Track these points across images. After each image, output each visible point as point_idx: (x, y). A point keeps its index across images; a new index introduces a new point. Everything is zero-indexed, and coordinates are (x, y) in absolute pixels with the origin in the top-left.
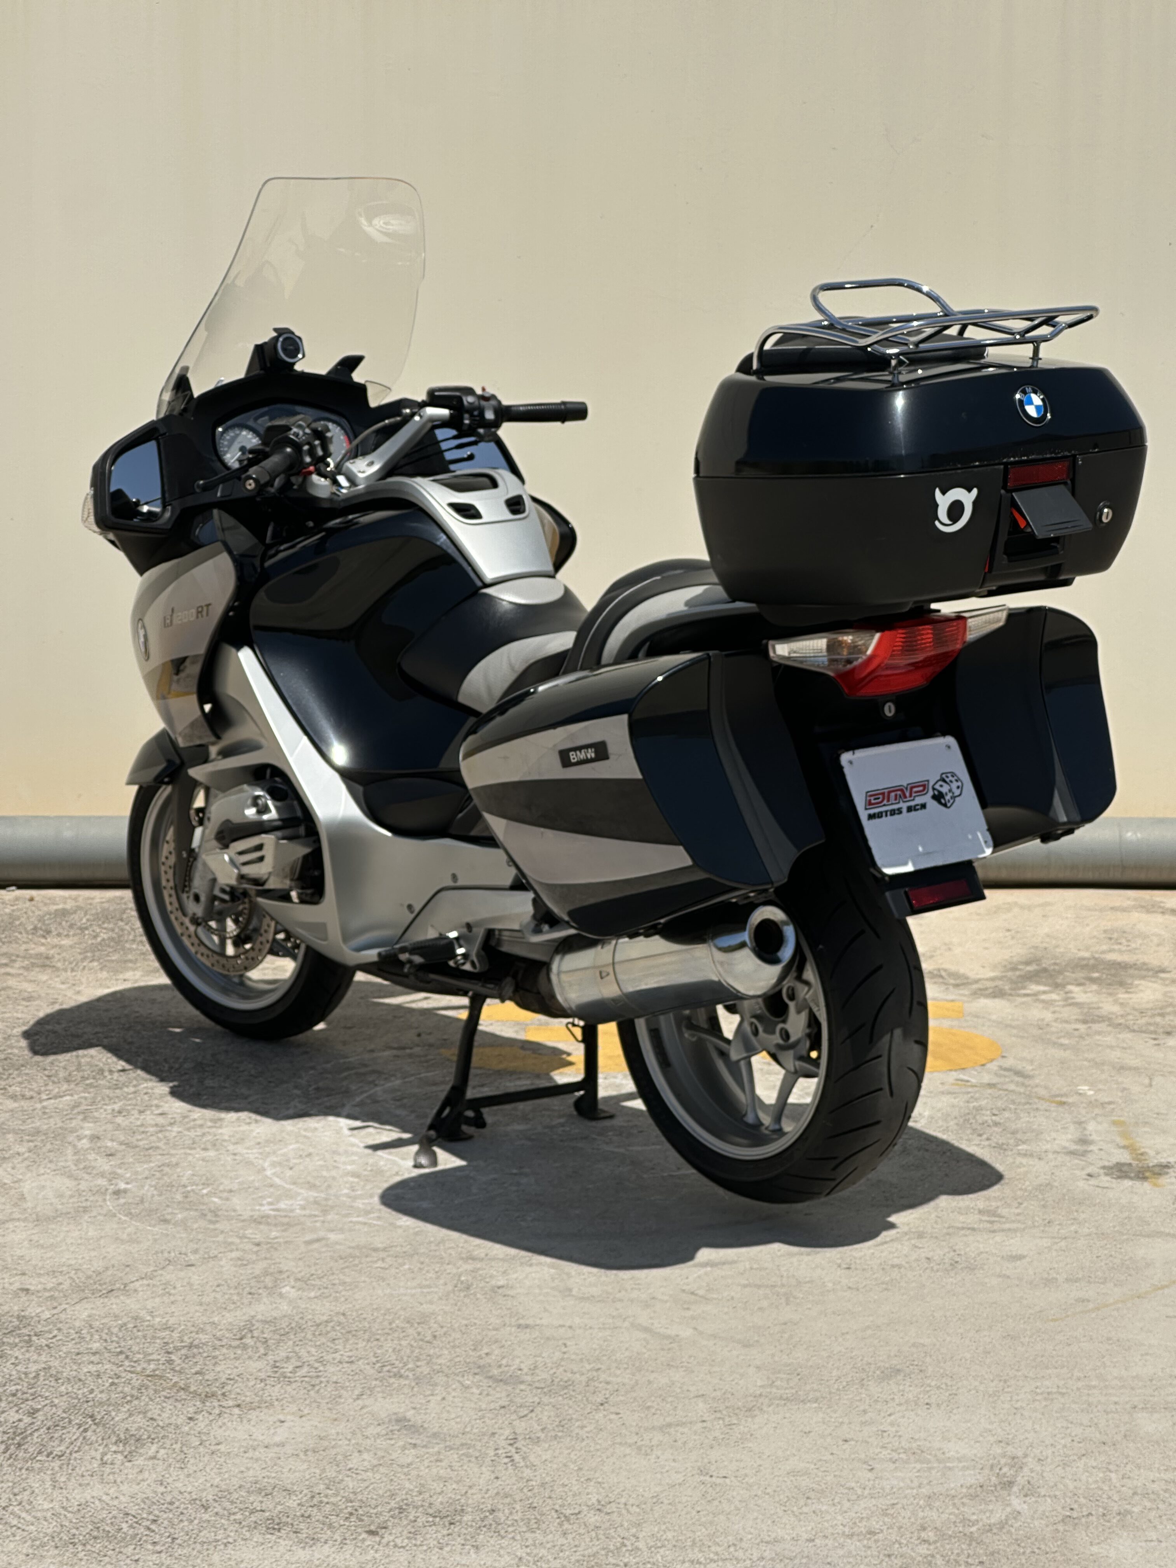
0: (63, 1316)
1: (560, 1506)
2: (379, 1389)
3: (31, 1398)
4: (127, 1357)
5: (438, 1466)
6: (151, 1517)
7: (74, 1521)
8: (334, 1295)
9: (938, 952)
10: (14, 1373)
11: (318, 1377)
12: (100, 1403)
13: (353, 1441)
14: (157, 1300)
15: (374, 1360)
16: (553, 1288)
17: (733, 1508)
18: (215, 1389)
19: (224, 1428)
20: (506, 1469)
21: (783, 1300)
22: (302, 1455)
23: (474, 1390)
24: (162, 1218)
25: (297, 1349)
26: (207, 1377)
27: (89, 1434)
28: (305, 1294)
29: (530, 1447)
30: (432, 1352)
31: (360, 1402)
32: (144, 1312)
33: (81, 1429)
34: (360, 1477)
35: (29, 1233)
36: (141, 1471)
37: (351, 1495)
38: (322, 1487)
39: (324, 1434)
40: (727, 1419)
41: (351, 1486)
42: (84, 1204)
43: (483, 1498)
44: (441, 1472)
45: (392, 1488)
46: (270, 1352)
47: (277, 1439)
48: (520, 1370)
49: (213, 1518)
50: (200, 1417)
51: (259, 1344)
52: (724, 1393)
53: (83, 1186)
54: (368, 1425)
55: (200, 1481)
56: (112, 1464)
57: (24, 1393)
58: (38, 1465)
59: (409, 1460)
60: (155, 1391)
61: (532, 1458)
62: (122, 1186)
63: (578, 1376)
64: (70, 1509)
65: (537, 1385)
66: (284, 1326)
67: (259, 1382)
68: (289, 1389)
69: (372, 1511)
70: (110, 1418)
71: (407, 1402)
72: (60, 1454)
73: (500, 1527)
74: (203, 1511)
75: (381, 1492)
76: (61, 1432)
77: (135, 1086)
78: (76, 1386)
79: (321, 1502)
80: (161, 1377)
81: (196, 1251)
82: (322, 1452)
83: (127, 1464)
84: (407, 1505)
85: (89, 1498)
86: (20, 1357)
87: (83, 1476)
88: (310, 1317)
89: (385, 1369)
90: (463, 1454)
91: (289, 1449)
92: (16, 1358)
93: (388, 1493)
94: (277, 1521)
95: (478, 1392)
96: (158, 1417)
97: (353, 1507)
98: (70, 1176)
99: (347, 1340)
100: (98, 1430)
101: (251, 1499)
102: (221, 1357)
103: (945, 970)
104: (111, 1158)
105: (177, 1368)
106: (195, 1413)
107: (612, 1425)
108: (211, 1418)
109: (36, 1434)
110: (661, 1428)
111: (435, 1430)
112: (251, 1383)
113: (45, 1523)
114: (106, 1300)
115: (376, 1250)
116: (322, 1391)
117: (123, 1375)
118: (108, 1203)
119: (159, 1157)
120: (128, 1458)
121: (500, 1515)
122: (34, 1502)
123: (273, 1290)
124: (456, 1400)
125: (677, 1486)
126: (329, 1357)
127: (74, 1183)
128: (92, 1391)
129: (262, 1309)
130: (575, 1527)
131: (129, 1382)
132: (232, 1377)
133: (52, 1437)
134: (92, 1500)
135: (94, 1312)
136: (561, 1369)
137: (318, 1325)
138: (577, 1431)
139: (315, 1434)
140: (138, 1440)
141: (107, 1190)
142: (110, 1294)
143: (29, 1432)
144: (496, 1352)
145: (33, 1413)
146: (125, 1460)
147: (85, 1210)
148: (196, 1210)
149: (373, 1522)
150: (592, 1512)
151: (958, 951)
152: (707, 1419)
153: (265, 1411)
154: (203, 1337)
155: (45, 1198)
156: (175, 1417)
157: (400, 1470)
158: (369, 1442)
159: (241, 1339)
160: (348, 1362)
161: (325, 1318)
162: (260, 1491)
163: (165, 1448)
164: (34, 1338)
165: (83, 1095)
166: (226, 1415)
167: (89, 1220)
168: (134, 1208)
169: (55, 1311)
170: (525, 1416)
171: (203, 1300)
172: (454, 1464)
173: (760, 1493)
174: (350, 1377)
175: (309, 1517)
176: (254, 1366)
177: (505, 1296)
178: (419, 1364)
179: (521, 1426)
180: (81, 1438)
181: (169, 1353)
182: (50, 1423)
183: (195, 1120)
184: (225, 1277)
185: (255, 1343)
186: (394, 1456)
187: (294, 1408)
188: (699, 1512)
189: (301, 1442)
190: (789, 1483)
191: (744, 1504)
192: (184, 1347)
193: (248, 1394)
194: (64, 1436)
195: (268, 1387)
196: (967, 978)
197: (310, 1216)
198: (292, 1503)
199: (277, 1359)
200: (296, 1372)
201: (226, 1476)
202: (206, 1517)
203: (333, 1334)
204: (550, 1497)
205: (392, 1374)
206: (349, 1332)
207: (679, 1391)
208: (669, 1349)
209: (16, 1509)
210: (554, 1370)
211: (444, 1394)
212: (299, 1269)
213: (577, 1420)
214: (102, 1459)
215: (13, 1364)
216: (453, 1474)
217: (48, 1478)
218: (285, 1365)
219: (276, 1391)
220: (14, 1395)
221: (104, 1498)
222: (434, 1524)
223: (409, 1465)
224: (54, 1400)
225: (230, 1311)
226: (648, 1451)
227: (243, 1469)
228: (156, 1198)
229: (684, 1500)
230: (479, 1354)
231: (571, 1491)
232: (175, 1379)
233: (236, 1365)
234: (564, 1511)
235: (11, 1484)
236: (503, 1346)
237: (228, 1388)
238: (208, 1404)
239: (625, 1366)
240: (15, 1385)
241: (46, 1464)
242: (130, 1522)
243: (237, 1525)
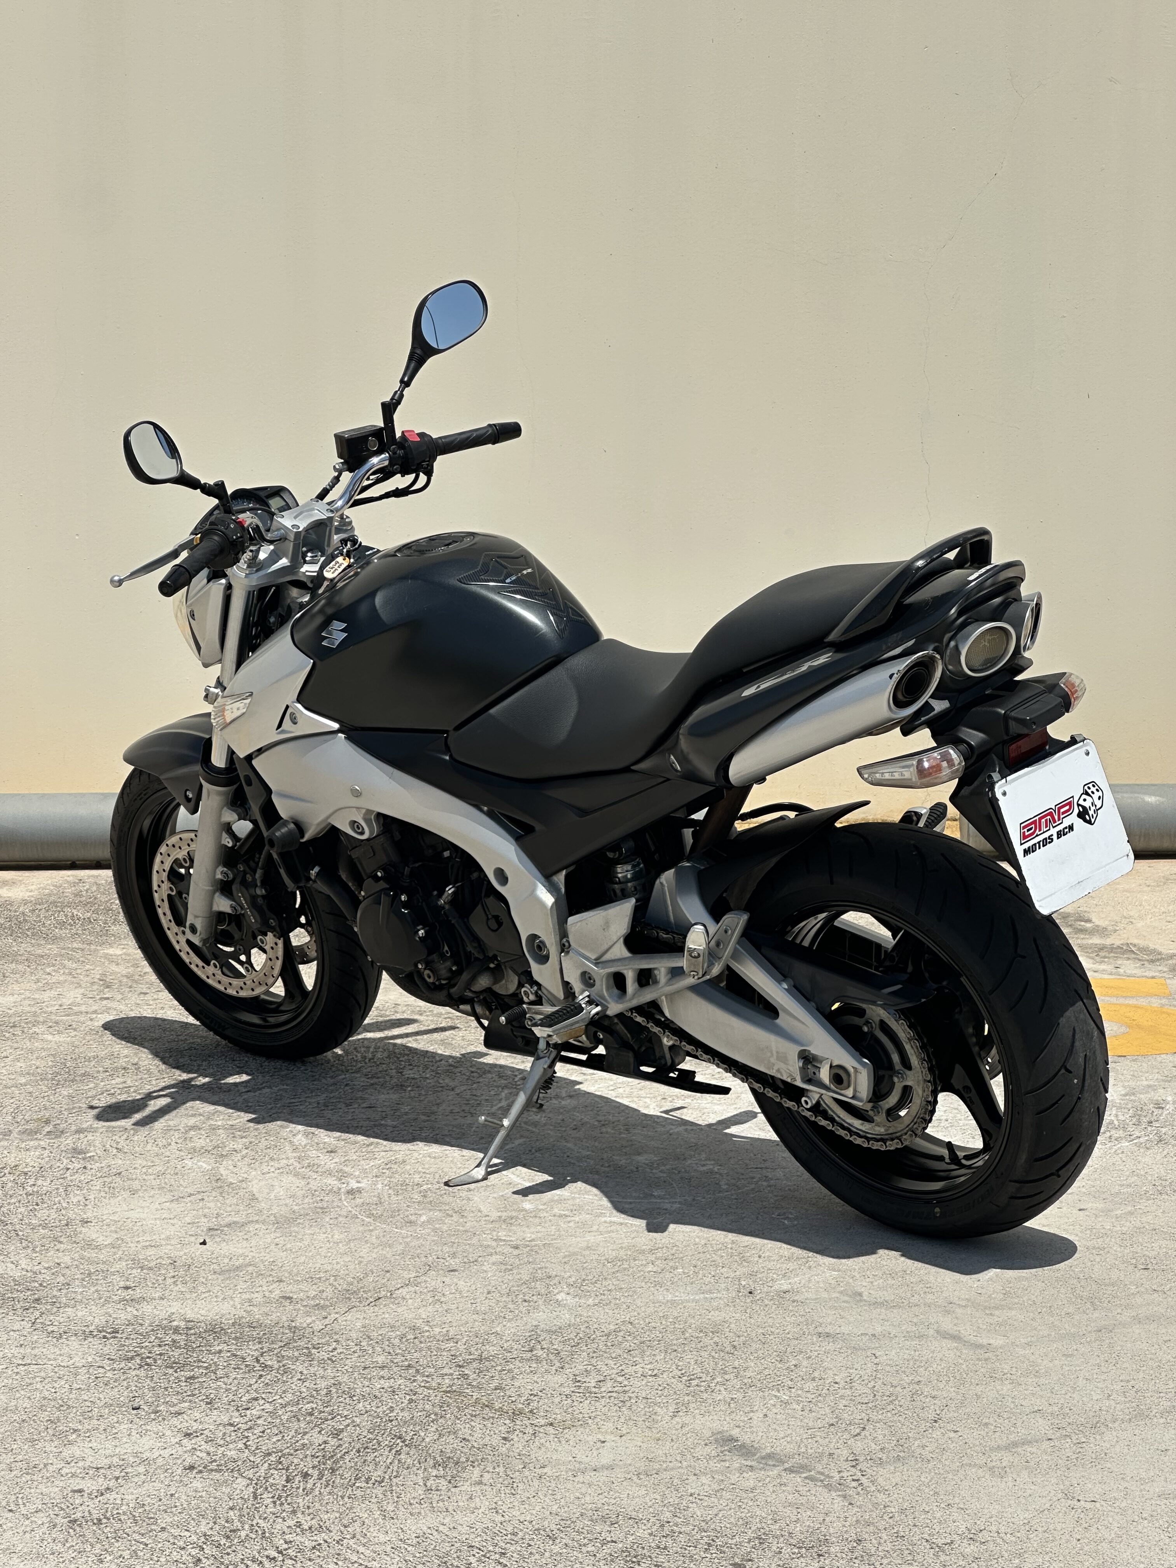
0: (336, 1326)
1: (929, 1535)
2: (694, 1405)
3: (330, 1417)
4: (417, 1371)
5: (784, 1491)
6: (497, 1550)
7: (418, 1555)
8: (613, 1301)
9: (1121, 926)
10: (304, 1390)
11: (625, 1392)
12: (405, 1422)
13: (685, 1464)
14: (430, 1309)
15: (679, 1373)
16: (841, 1292)
17: (1113, 1535)
18: (521, 1406)
19: (543, 1449)
20: (858, 1494)
21: (1088, 1305)
22: (635, 1478)
23: (795, 1406)
24: (406, 1219)
25: (594, 1361)
26: (508, 1393)
27: (402, 1456)
28: (583, 1301)
29: (875, 1469)
30: (736, 1364)
31: (677, 1419)
32: (421, 1321)
33: (393, 1451)
34: (705, 1504)
35: (273, 1236)
36: (471, 1498)
37: (703, 1524)
38: (668, 1515)
39: (653, 1455)
40: (1074, 1438)
41: (699, 1514)
42: (320, 1205)
43: (844, 1526)
44: (790, 1497)
45: (743, 1515)
46: (567, 1366)
47: (605, 1461)
48: (836, 1383)
49: (564, 1551)
50: (514, 1437)
51: (551, 1357)
52: (1062, 1408)
53: (314, 1185)
54: (695, 1446)
55: (537, 1508)
56: (437, 1490)
57: (321, 1412)
58: (359, 1493)
59: (751, 1483)
60: (458, 1407)
61: (880, 1480)
62: (354, 1185)
63: (899, 1389)
64: (409, 1542)
65: (859, 1399)
66: (572, 1336)
67: (564, 1398)
68: (597, 1404)
69: (730, 1541)
70: (420, 1439)
71: (727, 1419)
72: (378, 1479)
73: (872, 1559)
74: (551, 1542)
75: (732, 1520)
76: (373, 1455)
77: (332, 1077)
78: (374, 1404)
79: (673, 1531)
80: (460, 1394)
81: (454, 1255)
82: (655, 1476)
83: (453, 1490)
84: (764, 1534)
85: (425, 1529)
86: (305, 1372)
87: (411, 1504)
88: (596, 1326)
89: (694, 1383)
90: (806, 1478)
91: (619, 1473)
92: (301, 1372)
93: (741, 1522)
94: (633, 1553)
95: (799, 1408)
96: (470, 1438)
97: (709, 1536)
98: (296, 1175)
99: (644, 1351)
100: (412, 1453)
101: (598, 1528)
102: (516, 1371)
103: (1135, 946)
104: (333, 1154)
105: (474, 1383)
106: (508, 1432)
107: (954, 1445)
108: (526, 1437)
109: (347, 1458)
110: (1007, 1448)
111: (768, 1450)
112: (557, 1400)
113: (388, 1559)
114: (376, 1309)
115: (643, 1252)
116: (634, 1407)
117: (420, 1390)
118: (345, 1203)
119: (383, 1153)
120: (453, 1481)
121: (869, 1545)
122: (368, 1534)
123: (549, 1298)
124: (778, 1417)
125: (1046, 1512)
126: (631, 1370)
127: (303, 1183)
128: (392, 1409)
129: (542, 1317)
130: (953, 1557)
131: (427, 1398)
132: (535, 1393)
133: (365, 1461)
134: (429, 1531)
135: (367, 1322)
136: (880, 1382)
137: (608, 1335)
138: (919, 1451)
139: (642, 1455)
140: (457, 1463)
141: (340, 1189)
142: (377, 1303)
143: (339, 1455)
144: (805, 1363)
145: (337, 1433)
146: (451, 1485)
147: (324, 1211)
148: (440, 1210)
149: (735, 1554)
150: (965, 1541)
151: (1140, 924)
152: (1053, 1437)
153: (582, 1429)
154: (492, 1350)
155: (277, 1198)
156: (489, 1438)
157: (745, 1495)
158: (703, 1464)
159: (531, 1351)
160: (651, 1376)
161: (612, 1327)
162: (604, 1519)
163: (488, 1472)
164: (313, 1351)
165: (282, 1087)
166: (541, 1435)
167: (331, 1222)
168: (376, 1209)
169: (327, 1321)
170: (859, 1434)
171: (478, 1308)
172: (801, 1489)
173: (1136, 1518)
174: (660, 1392)
175: (665, 1548)
176: (556, 1380)
177: (794, 1301)
178: (727, 1377)
179: (858, 1446)
180: (396, 1462)
181: (460, 1366)
182: (358, 1446)
183: (406, 1114)
184: (493, 1283)
185: (548, 1355)
186: (734, 1478)
187: (609, 1426)
188: (1079, 1540)
189: (630, 1465)
190: (1163, 1507)
191: (1124, 1531)
192: (474, 1360)
193: (558, 1411)
194: (377, 1460)
195: (575, 1403)
196: (1160, 954)
197: (560, 1216)
198: (642, 1532)
199: (577, 1372)
200: (600, 1388)
201: (563, 1502)
202: (556, 1549)
203: (626, 1345)
204: (915, 1525)
205: (703, 1389)
206: (643, 1342)
207: (1012, 1406)
208: (986, 1360)
209: (351, 1542)
210: (872, 1383)
211: (765, 1410)
212: (568, 1274)
213: (916, 1439)
214: (425, 1485)
215: (300, 1380)
216: (803, 1500)
217: (374, 1507)
218: (587, 1380)
219: (585, 1407)
220: (311, 1414)
221: (441, 1528)
222: (802, 1556)
223: (753, 1489)
224: (355, 1419)
225: (510, 1320)
226: (1003, 1473)
227: (578, 1494)
228: (394, 1198)
229: (1059, 1528)
230: (787, 1365)
231: (935, 1518)
232: (476, 1395)
233: (535, 1379)
234: (935, 1541)
235: (338, 1515)
236: (810, 1357)
237: (534, 1405)
238: (518, 1422)
239: (946, 1378)
240: (308, 1403)
241: (368, 1491)
242: (477, 1555)
243: (593, 1558)
